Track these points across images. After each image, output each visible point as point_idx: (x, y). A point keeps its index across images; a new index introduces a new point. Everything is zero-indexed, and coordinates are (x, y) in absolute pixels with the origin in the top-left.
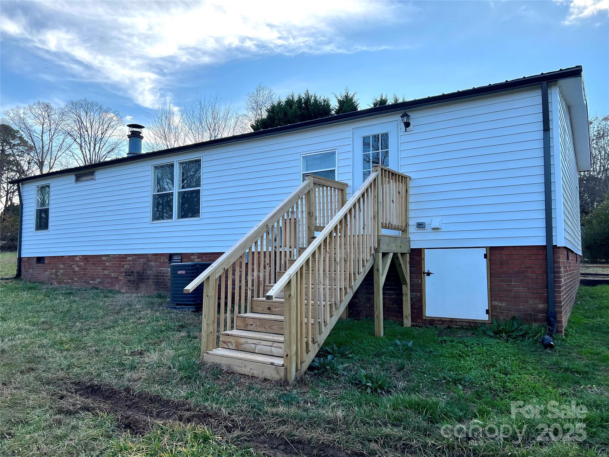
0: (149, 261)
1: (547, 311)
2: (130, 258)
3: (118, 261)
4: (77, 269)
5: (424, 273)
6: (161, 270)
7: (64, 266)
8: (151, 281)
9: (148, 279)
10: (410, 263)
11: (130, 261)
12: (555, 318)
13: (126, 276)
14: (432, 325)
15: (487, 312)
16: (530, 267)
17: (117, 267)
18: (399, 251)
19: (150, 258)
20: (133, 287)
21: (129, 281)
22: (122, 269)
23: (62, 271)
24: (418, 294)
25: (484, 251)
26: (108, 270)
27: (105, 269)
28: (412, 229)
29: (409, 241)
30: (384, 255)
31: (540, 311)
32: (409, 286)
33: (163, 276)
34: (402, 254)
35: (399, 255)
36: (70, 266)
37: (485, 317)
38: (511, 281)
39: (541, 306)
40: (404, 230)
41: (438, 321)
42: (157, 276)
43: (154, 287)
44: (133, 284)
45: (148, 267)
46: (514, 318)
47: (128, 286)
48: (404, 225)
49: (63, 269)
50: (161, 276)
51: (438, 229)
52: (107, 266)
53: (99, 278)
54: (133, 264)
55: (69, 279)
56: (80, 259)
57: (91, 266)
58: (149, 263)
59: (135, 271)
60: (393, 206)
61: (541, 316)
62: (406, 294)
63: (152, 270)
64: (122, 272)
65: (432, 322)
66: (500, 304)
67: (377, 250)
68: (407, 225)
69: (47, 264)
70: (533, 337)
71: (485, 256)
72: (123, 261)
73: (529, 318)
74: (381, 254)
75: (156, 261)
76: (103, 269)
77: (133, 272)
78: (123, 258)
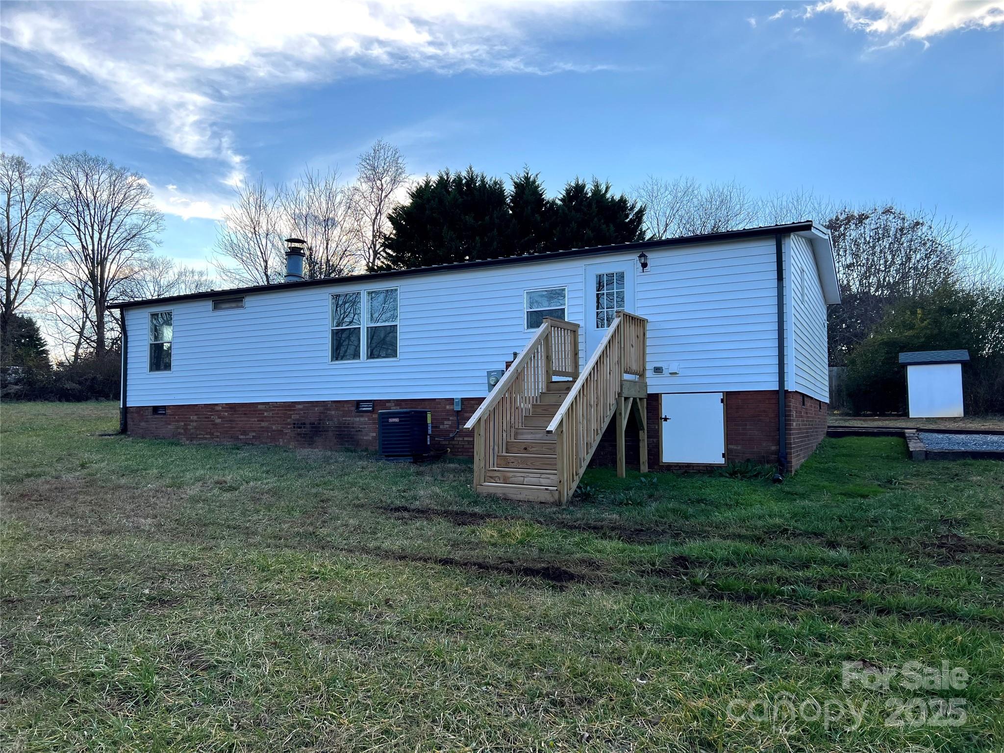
0: (329, 410)
1: (777, 452)
2: (300, 407)
3: (281, 410)
4: (218, 421)
5: (661, 418)
6: (346, 420)
7: (198, 418)
8: (330, 434)
9: (327, 431)
10: (647, 408)
11: (301, 410)
12: (786, 459)
13: (294, 427)
14: (669, 470)
15: (724, 455)
16: (764, 411)
17: (280, 417)
18: (638, 396)
19: (329, 405)
20: (305, 441)
21: (299, 434)
22: (289, 420)
23: (195, 424)
24: (655, 440)
25: (721, 396)
26: (267, 421)
27: (263, 421)
28: (649, 374)
29: (646, 386)
30: (626, 399)
31: (773, 453)
32: (646, 432)
33: (347, 427)
34: (641, 399)
35: (638, 400)
36: (208, 418)
37: (722, 461)
38: (746, 425)
39: (773, 448)
40: (642, 374)
41: (675, 466)
42: (340, 427)
43: (335, 441)
44: (303, 437)
45: (326, 416)
46: (748, 460)
47: (298, 441)
48: (642, 370)
49: (196, 421)
50: (345, 427)
51: (676, 373)
52: (265, 417)
53: (254, 431)
54: (304, 413)
55: (207, 434)
56: (223, 408)
57: (241, 417)
58: (329, 412)
59: (307, 422)
60: (633, 350)
61: (773, 457)
62: (643, 440)
63: (332, 420)
64: (289, 424)
65: (670, 467)
66: (735, 448)
67: (620, 395)
68: (644, 370)
69: (170, 415)
70: (764, 476)
71: (722, 401)
72: (290, 410)
73: (763, 460)
74: (623, 399)
75: (337, 409)
76: (258, 421)
77: (304, 424)
78: (289, 406)
